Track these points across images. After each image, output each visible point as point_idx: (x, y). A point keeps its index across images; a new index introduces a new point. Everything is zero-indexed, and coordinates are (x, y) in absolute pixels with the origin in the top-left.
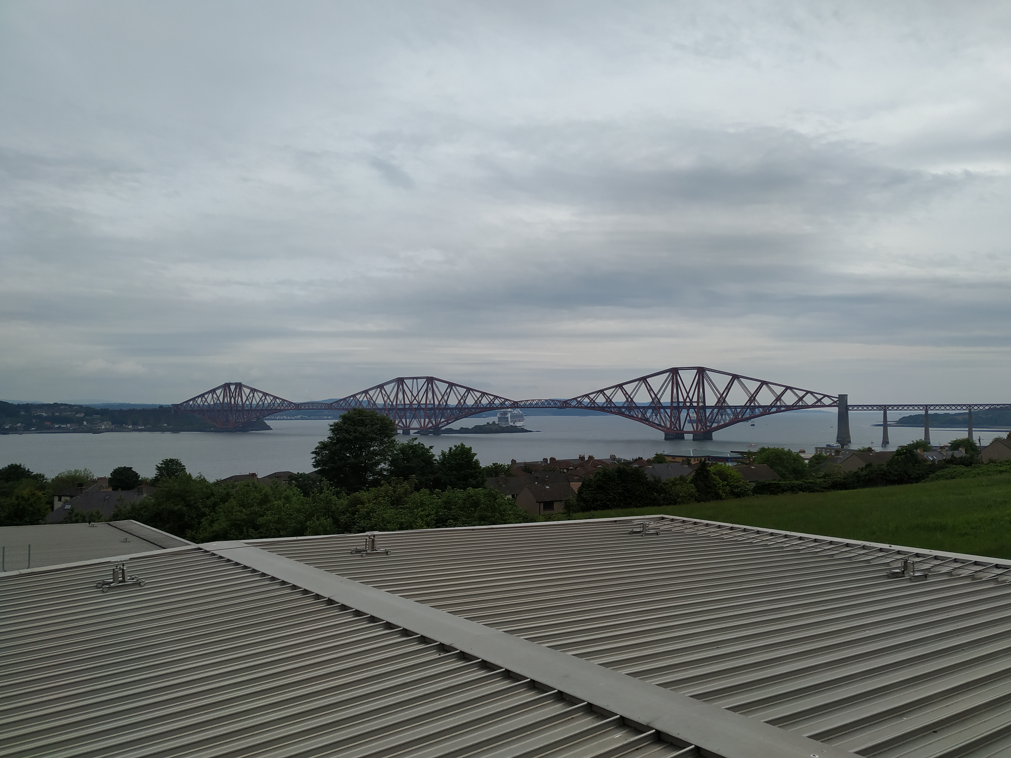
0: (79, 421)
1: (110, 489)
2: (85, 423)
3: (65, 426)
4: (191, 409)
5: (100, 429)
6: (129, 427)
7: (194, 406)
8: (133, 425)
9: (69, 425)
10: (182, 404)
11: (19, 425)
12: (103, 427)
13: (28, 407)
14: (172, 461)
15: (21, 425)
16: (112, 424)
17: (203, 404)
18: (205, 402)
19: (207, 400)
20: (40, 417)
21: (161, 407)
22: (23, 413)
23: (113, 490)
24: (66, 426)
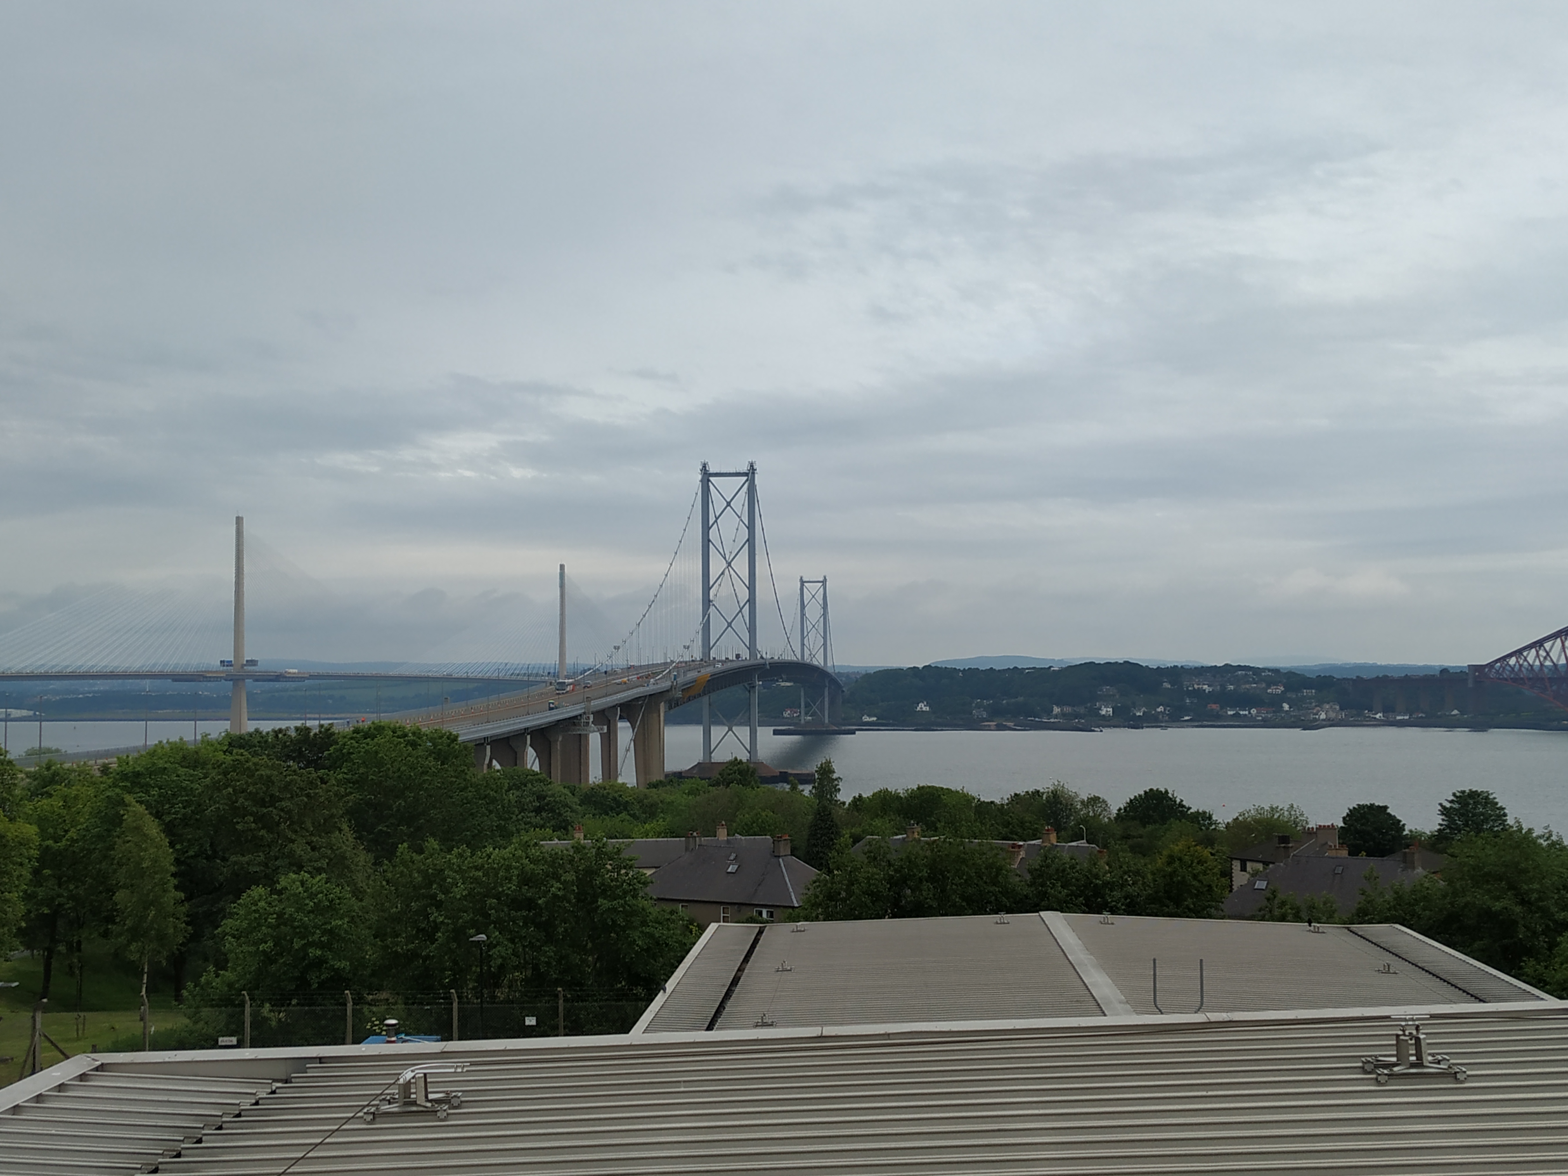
0: (1275, 703)
1: (1344, 853)
2: (1286, 707)
3: (1247, 713)
4: (1512, 676)
5: (1315, 720)
6: (1377, 716)
7: (1520, 669)
8: (1385, 711)
9: (1254, 711)
10: (1491, 665)
11: (1160, 709)
12: (1323, 716)
13: (1176, 673)
14: (1473, 794)
15: (1165, 710)
16: (1341, 709)
17: (1542, 665)
18: (1545, 658)
19: (1551, 654)
20: (1199, 693)
21: (1444, 671)
22: (1167, 685)
23: (1349, 855)
24: (1250, 713)
